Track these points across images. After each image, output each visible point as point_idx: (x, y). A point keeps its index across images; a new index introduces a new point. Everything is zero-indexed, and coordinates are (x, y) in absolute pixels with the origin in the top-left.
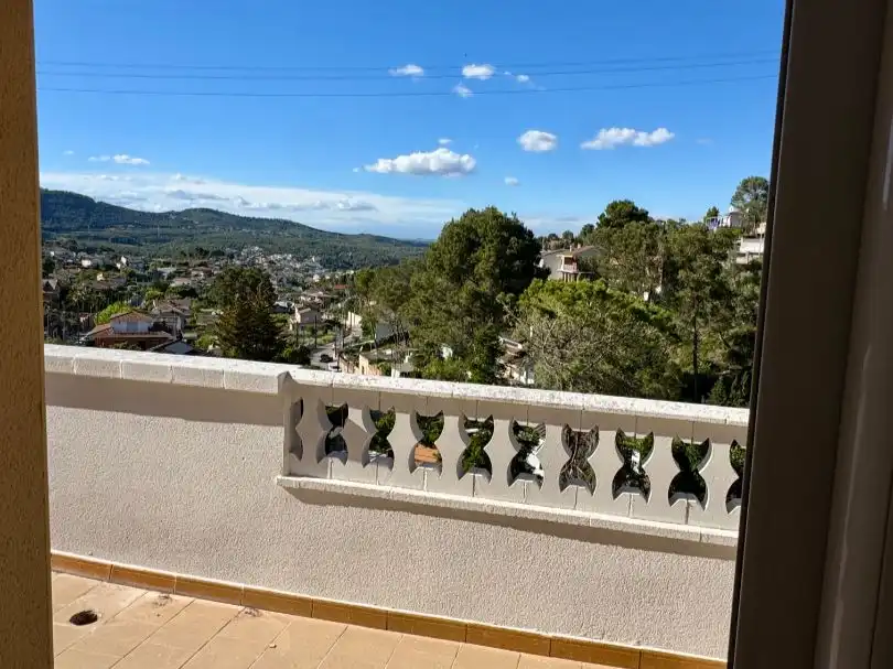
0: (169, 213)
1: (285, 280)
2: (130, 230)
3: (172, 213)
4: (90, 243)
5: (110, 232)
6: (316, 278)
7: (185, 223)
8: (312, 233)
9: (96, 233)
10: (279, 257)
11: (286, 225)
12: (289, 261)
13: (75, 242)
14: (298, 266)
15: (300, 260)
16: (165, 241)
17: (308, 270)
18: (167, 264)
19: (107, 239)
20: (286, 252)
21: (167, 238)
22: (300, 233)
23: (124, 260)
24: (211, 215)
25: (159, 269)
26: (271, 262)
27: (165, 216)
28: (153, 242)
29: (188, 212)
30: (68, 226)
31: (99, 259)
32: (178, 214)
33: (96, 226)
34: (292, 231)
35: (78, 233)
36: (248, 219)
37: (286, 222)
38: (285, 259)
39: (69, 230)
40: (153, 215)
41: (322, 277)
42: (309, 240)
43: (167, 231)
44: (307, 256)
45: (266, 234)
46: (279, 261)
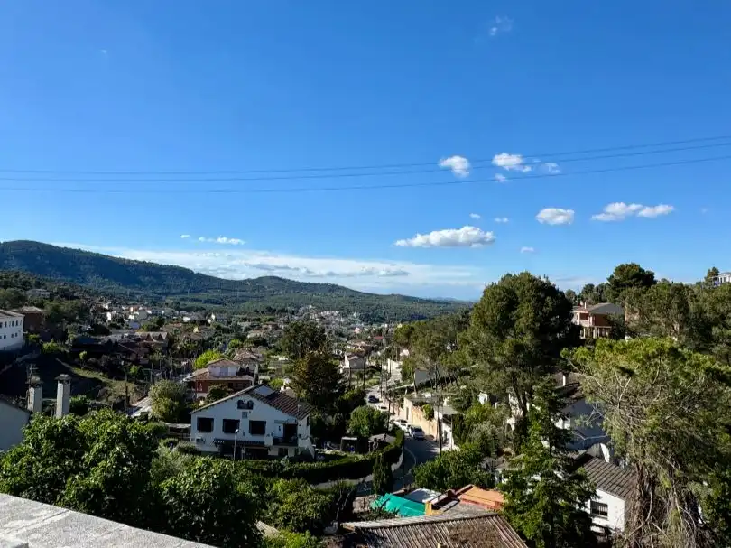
0: (247, 280)
1: (333, 333)
2: (217, 293)
3: (249, 280)
4: (189, 304)
5: (204, 295)
6: (357, 330)
7: (259, 288)
8: (354, 294)
9: (193, 296)
10: (327, 313)
11: (333, 288)
12: (335, 317)
13: (178, 303)
14: (342, 320)
15: (344, 316)
16: (242, 301)
17: (351, 323)
18: (245, 320)
19: (201, 301)
20: (334, 309)
21: (244, 299)
22: (345, 294)
23: (213, 317)
24: (277, 281)
25: (239, 324)
26: (322, 318)
27: (244, 283)
28: (233, 302)
29: (260, 279)
30: (174, 291)
31: (195, 316)
32: (253, 280)
33: (195, 290)
34: (338, 293)
35: (181, 296)
36: (306, 284)
37: (333, 286)
38: (332, 315)
39: (174, 294)
40: (235, 282)
41: (362, 330)
42: (352, 300)
43: (244, 294)
44: (350, 312)
45: (318, 296)
46: (328, 316)
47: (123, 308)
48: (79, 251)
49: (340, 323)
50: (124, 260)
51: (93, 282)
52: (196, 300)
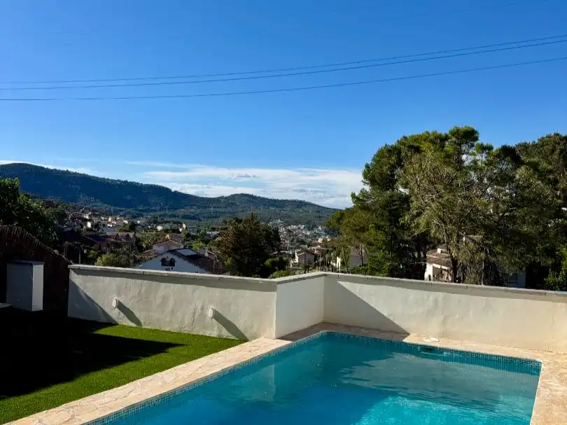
0: (220, 198)
1: (295, 240)
2: (194, 210)
3: (222, 197)
5: (181, 212)
6: (320, 240)
7: (230, 205)
8: (320, 209)
9: (171, 213)
10: (295, 227)
11: (300, 204)
12: (302, 230)
14: (308, 233)
15: (310, 229)
16: (216, 217)
17: (316, 236)
18: (213, 229)
19: (178, 217)
20: (300, 223)
22: (311, 210)
23: (184, 226)
24: (247, 198)
25: (208, 233)
26: (289, 231)
27: (217, 201)
29: (234, 197)
30: (154, 208)
31: (167, 226)
32: (226, 198)
33: (172, 208)
34: (305, 208)
35: (159, 213)
36: (275, 201)
37: (301, 202)
38: (299, 228)
40: (209, 200)
41: (325, 240)
42: (318, 214)
43: (218, 210)
44: (315, 226)
45: (287, 211)
46: (295, 230)
47: (103, 218)
48: (67, 172)
49: (306, 236)
50: (108, 179)
51: (82, 198)
52: (174, 216)
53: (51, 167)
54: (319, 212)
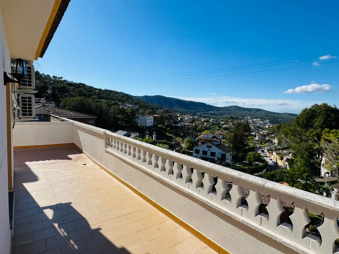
0: (225, 107)
1: (256, 127)
2: (215, 112)
3: (226, 107)
4: (205, 115)
5: (210, 112)
6: (267, 126)
7: (229, 110)
8: (267, 112)
9: (206, 113)
10: (256, 120)
11: (259, 110)
12: (259, 121)
13: (201, 115)
14: (262, 122)
15: (262, 121)
16: (223, 115)
17: (265, 124)
18: (222, 121)
19: (209, 114)
20: (258, 118)
22: (263, 113)
23: (211, 119)
24: (237, 107)
25: (220, 122)
26: (253, 121)
27: (224, 108)
28: (220, 115)
29: (230, 107)
31: (205, 119)
32: (227, 107)
33: (207, 111)
34: (260, 112)
35: (202, 113)
36: (247, 109)
37: (259, 109)
39: (200, 112)
40: (221, 108)
41: (269, 126)
42: (266, 115)
43: (224, 112)
44: (265, 120)
45: (252, 113)
46: (256, 121)
47: (184, 116)
48: (172, 98)
49: (260, 124)
50: (185, 101)
51: (176, 108)
52: (207, 114)
53: (167, 97)
54: (267, 113)
